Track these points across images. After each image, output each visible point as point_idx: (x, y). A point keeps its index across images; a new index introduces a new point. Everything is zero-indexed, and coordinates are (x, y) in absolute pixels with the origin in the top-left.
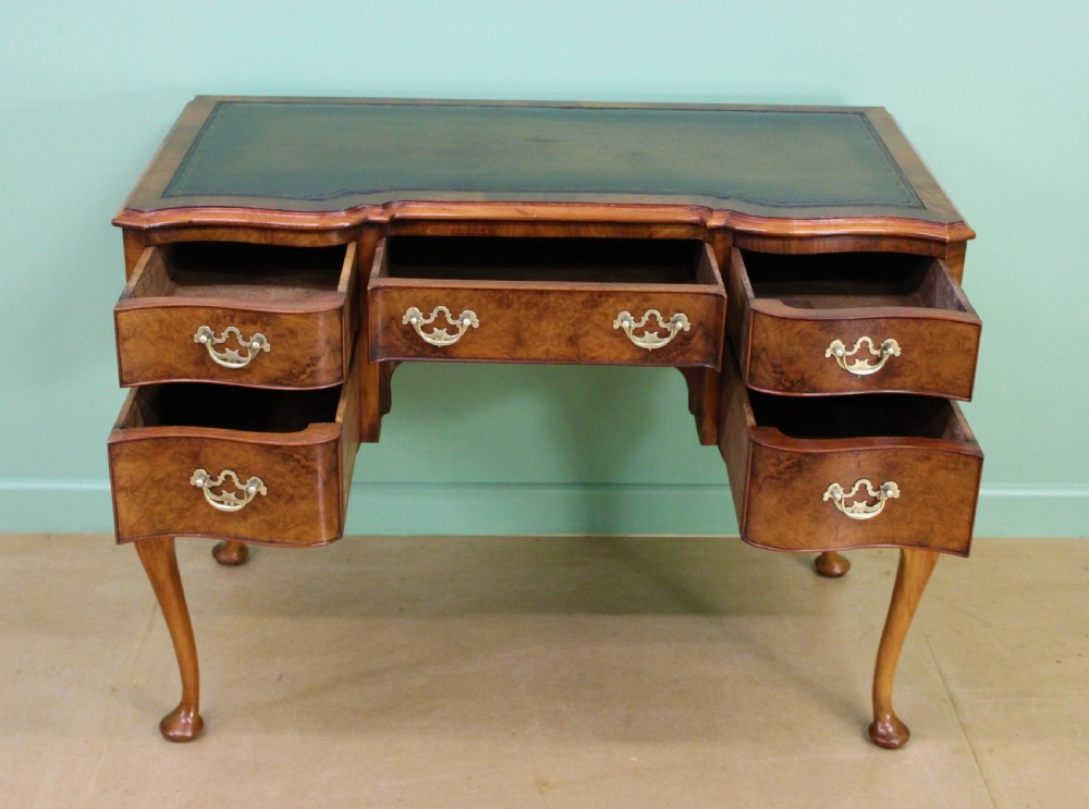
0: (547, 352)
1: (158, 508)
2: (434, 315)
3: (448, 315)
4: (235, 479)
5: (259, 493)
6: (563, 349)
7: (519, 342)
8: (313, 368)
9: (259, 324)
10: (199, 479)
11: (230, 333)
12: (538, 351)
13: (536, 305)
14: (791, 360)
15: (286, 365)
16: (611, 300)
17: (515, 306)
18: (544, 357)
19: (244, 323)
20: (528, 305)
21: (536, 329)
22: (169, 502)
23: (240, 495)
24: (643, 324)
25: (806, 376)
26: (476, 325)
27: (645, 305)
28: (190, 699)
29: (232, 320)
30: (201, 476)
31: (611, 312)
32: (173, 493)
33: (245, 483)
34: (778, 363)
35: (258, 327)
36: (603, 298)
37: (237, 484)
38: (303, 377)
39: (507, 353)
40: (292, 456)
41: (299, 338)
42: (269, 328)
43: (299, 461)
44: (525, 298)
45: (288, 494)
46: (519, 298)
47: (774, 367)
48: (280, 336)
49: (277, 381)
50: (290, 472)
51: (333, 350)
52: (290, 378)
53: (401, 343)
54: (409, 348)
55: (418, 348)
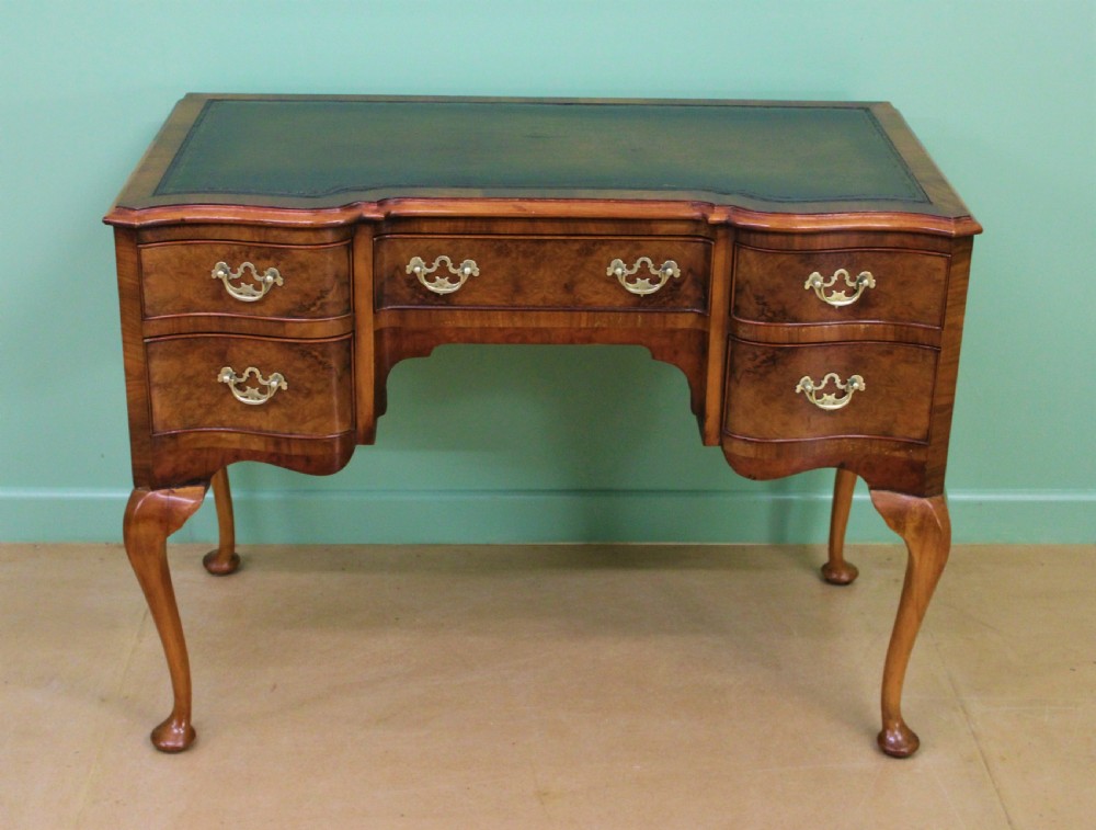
0: (544, 299)
1: (189, 404)
2: (436, 264)
3: (450, 264)
4: (259, 375)
5: (280, 388)
6: (558, 296)
7: (518, 289)
8: (323, 301)
9: (272, 258)
10: (226, 376)
11: (246, 268)
12: (535, 298)
13: (533, 253)
14: (772, 292)
15: (298, 298)
16: (604, 248)
17: (514, 255)
18: (541, 304)
19: (258, 259)
20: (525, 254)
21: (533, 277)
22: (198, 399)
23: (263, 390)
24: (634, 271)
25: (787, 307)
26: (476, 274)
27: (637, 253)
28: (182, 710)
29: (247, 256)
30: (227, 373)
31: (605, 259)
32: (203, 389)
33: (266, 379)
34: (760, 294)
35: (271, 262)
36: (597, 247)
37: (261, 381)
38: (313, 309)
39: (506, 301)
40: (310, 353)
41: (310, 271)
42: (282, 263)
43: (316, 357)
44: (523, 247)
45: (307, 389)
46: (517, 247)
47: (758, 298)
48: (293, 270)
49: (289, 314)
50: (309, 367)
51: (342, 284)
52: (302, 310)
53: (405, 292)
54: (413, 296)
55: (421, 297)
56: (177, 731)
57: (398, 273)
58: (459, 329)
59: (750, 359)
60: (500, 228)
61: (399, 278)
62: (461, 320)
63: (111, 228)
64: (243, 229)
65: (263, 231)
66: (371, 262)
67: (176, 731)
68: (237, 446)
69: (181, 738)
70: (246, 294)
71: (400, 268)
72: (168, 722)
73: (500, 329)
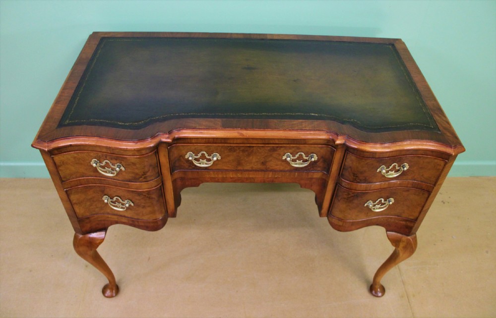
0: (252, 168)
2: (200, 155)
3: (206, 155)
6: (259, 166)
7: (239, 164)
8: (145, 176)
11: (107, 163)
12: (248, 167)
13: (247, 151)
14: (361, 173)
15: (133, 175)
16: (282, 149)
17: (238, 152)
18: (251, 169)
19: (112, 159)
20: (243, 151)
21: (247, 160)
22: (96, 205)
24: (296, 157)
26: (219, 159)
27: (298, 151)
29: (106, 158)
31: (282, 153)
32: (97, 202)
33: (124, 201)
34: (356, 173)
35: (118, 161)
36: (278, 148)
37: (122, 201)
38: (140, 179)
39: (234, 168)
40: (142, 194)
41: (137, 165)
42: (122, 162)
43: (145, 195)
46: (239, 148)
47: (354, 174)
48: (129, 165)
50: (142, 199)
51: (154, 168)
52: (135, 179)
53: (186, 165)
54: (189, 166)
55: (193, 166)
57: (181, 158)
58: (212, 178)
59: (346, 195)
60: (231, 141)
61: (182, 160)
62: (212, 175)
64: (102, 148)
66: (167, 157)
71: (183, 156)
73: (231, 178)
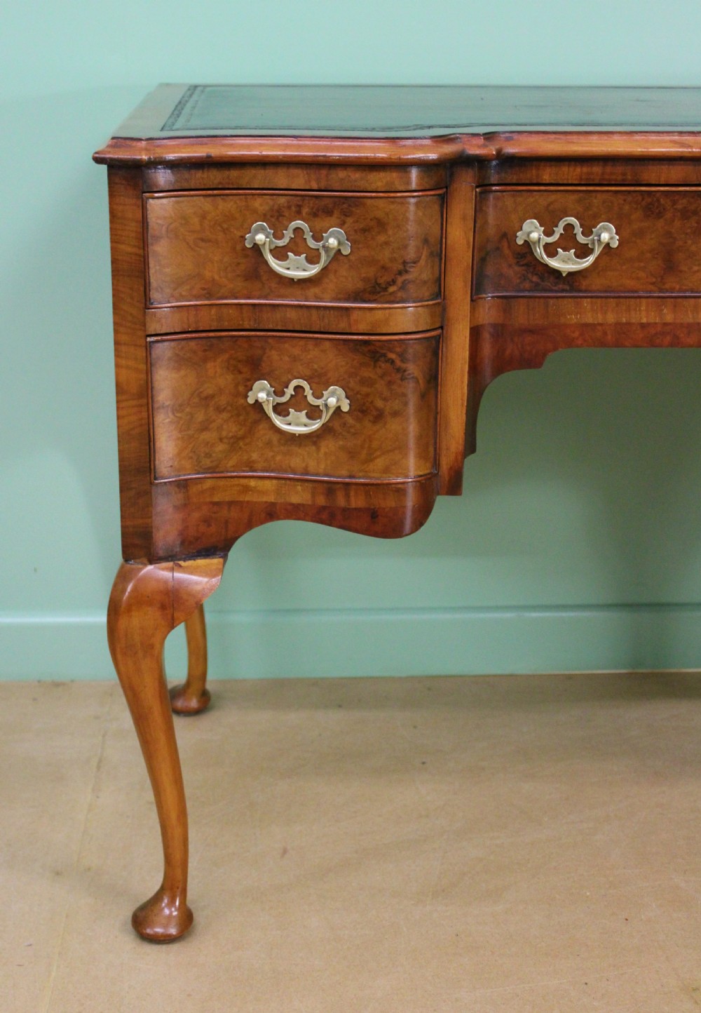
1: (205, 436)
2: (559, 230)
3: (578, 230)
4: (308, 392)
5: (338, 409)
8: (405, 277)
9: (336, 213)
10: (261, 393)
11: (298, 230)
15: (370, 272)
17: (669, 215)
19: (315, 215)
20: (685, 214)
21: (693, 248)
22: (220, 428)
23: (314, 413)
26: (615, 244)
29: (299, 212)
30: (262, 390)
32: (225, 415)
33: (319, 396)
35: (334, 219)
37: (311, 399)
38: (392, 289)
39: (653, 284)
40: (384, 355)
41: (390, 232)
42: (349, 220)
43: (393, 362)
44: (682, 203)
45: (377, 409)
46: (674, 203)
48: (364, 230)
49: (357, 296)
50: (382, 377)
51: (431, 254)
52: (375, 290)
53: (512, 272)
54: (524, 278)
55: (535, 279)
56: (169, 911)
57: (505, 244)
58: (586, 325)
60: (652, 173)
61: (506, 251)
62: (586, 313)
63: (104, 168)
64: (295, 171)
65: (324, 172)
66: (471, 225)
67: (167, 911)
68: (271, 498)
69: (174, 922)
70: (294, 267)
71: (507, 236)
72: (157, 898)
73: (643, 326)
